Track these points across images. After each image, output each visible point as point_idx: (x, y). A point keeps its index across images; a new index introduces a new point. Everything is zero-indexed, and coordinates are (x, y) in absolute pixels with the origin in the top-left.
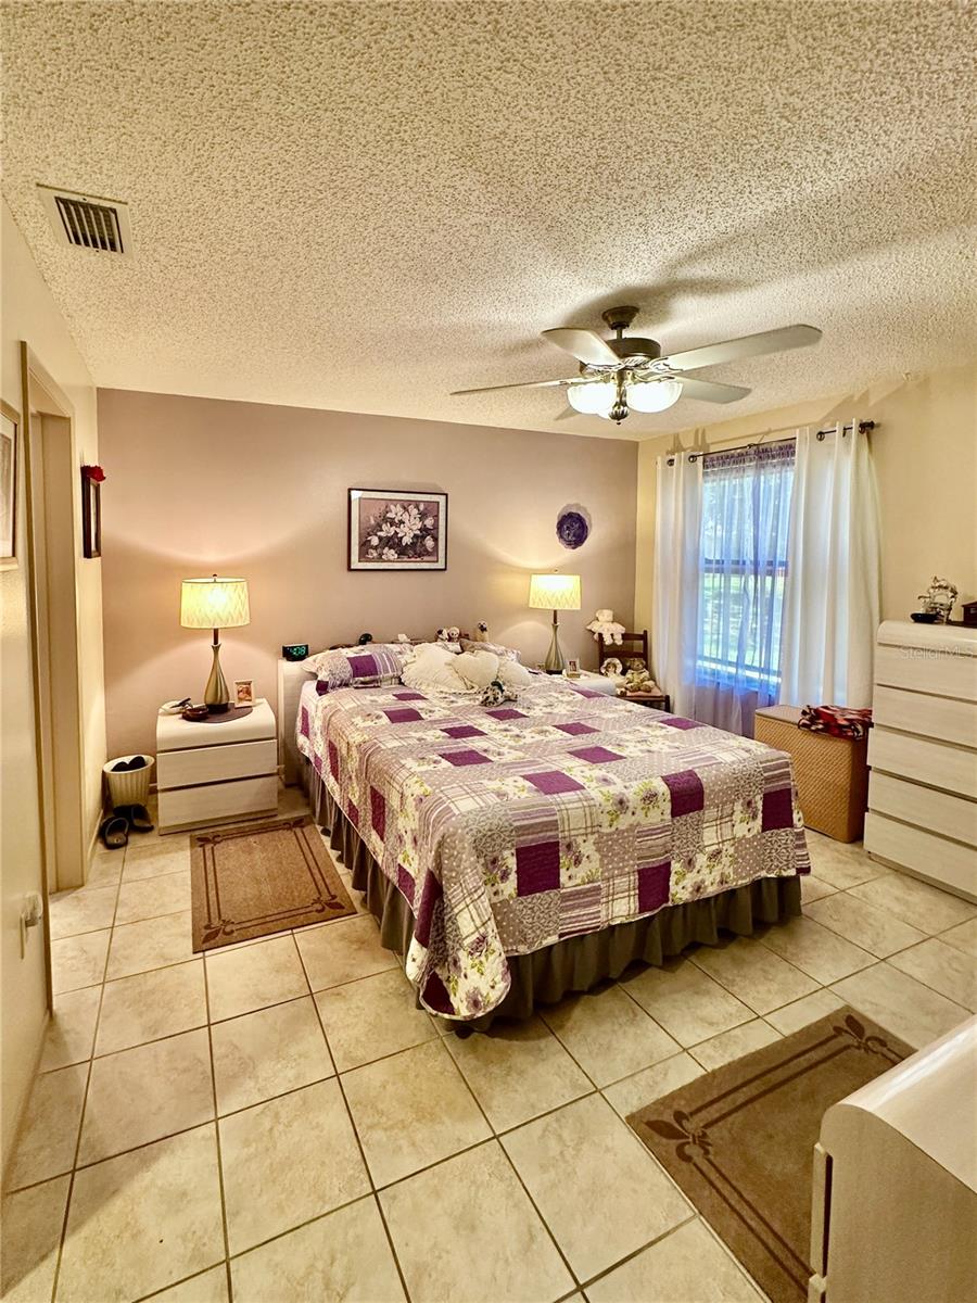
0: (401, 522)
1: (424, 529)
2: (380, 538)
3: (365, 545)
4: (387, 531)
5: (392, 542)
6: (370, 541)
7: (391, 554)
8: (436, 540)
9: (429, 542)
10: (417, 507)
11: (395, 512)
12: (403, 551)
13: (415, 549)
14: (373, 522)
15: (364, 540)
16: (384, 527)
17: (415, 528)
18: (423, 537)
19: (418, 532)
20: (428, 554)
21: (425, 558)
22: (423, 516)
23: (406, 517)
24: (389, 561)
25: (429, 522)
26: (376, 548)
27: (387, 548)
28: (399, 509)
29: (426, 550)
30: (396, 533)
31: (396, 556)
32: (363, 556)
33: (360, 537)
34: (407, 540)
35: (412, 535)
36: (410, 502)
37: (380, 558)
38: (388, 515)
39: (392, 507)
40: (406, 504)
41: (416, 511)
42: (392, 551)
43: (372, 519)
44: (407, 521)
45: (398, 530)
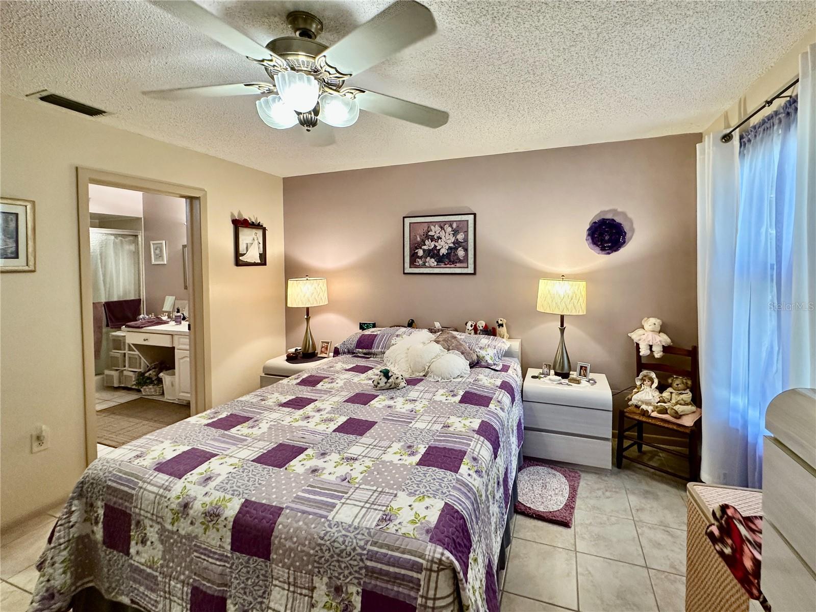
0: (439, 238)
1: (457, 244)
2: (424, 251)
3: (414, 257)
4: (430, 244)
5: (433, 253)
6: (417, 253)
7: (432, 262)
8: (466, 250)
9: (461, 253)
10: (451, 226)
11: (435, 231)
12: (441, 259)
13: (449, 258)
14: (419, 239)
15: (413, 252)
16: (427, 243)
17: (449, 242)
18: (456, 249)
19: (452, 245)
20: (460, 261)
21: (458, 265)
22: (455, 232)
23: (442, 234)
24: (431, 267)
25: (460, 237)
26: (421, 258)
27: (429, 258)
28: (437, 228)
29: (458, 259)
30: (435, 246)
31: (436, 263)
32: (413, 264)
33: (410, 251)
34: (443, 251)
35: (447, 247)
36: (446, 222)
37: (424, 266)
38: (429, 234)
39: (432, 227)
40: (442, 225)
41: (449, 229)
42: (433, 260)
43: (418, 237)
44: (443, 237)
45: (436, 244)
